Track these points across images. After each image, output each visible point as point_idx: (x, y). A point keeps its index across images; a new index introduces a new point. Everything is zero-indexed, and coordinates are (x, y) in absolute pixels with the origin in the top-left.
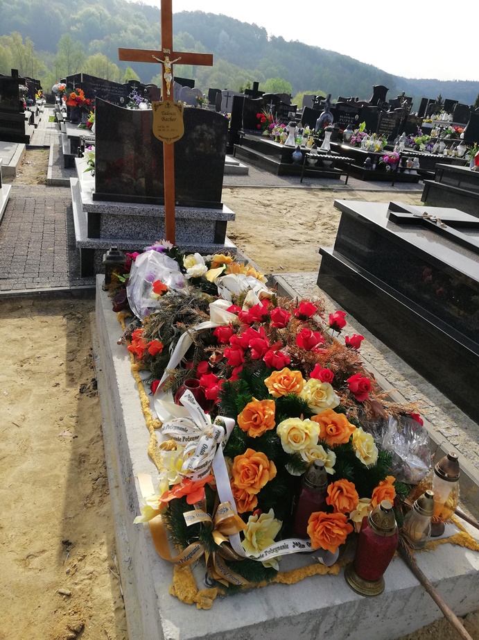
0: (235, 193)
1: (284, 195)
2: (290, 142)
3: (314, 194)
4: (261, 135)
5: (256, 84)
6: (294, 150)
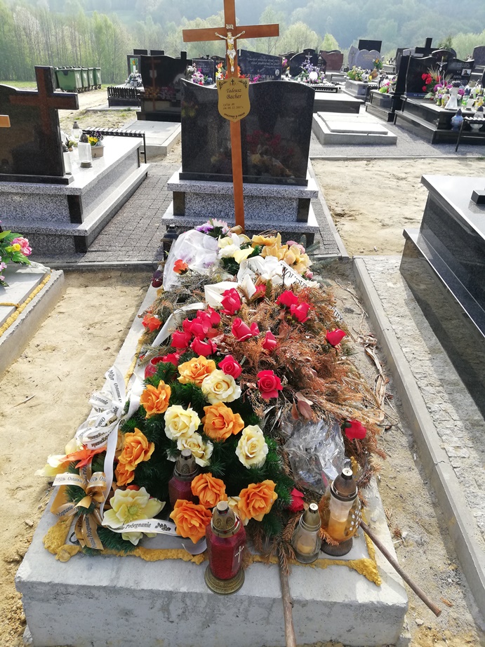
0: (370, 165)
1: (429, 166)
2: (452, 105)
3: (467, 165)
4: (422, 98)
5: (429, 41)
6: (454, 114)
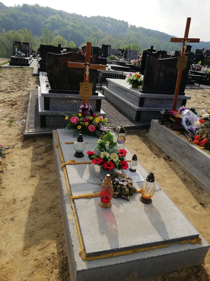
5: (152, 47)
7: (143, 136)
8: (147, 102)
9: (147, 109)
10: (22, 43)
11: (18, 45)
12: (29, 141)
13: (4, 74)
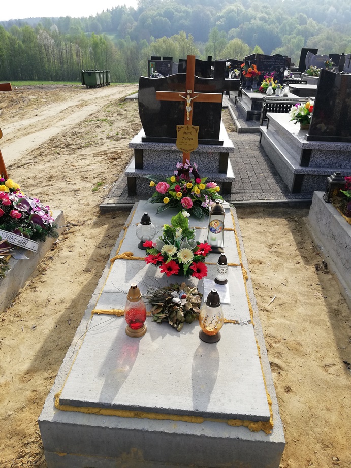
7: (296, 221)
8: (316, 158)
9: (315, 171)
10: (162, 58)
11: (155, 62)
12: (107, 216)
13: (126, 110)
